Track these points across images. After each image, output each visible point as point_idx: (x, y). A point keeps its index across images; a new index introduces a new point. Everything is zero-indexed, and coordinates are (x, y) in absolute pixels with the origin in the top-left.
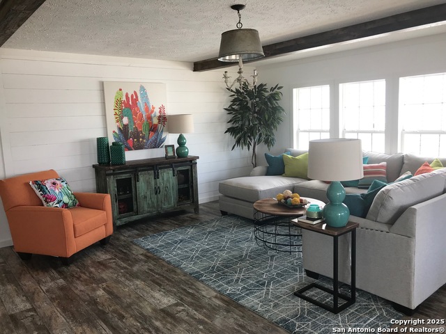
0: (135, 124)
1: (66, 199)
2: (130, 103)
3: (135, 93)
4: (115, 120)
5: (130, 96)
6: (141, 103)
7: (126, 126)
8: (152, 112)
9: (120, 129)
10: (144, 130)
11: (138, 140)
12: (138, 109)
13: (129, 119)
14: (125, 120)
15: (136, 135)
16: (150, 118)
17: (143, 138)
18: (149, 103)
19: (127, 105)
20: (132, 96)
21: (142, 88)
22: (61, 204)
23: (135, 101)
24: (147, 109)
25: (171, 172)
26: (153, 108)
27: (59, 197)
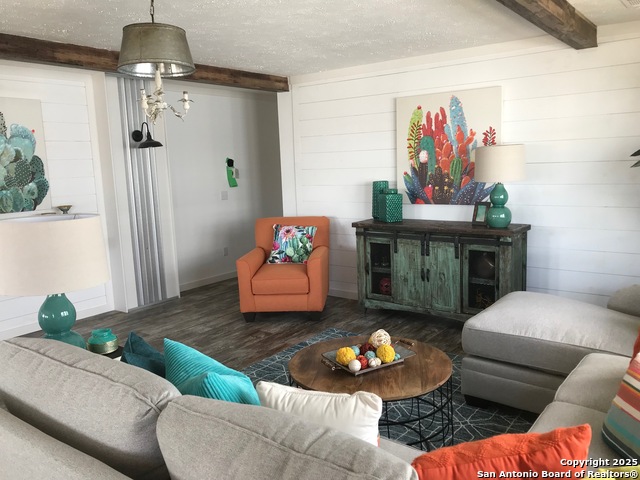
0: (437, 161)
1: (290, 251)
2: (433, 128)
3: (442, 110)
4: (407, 156)
5: (433, 117)
6: (450, 127)
7: (423, 166)
8: (470, 140)
9: (414, 169)
10: (453, 173)
11: (441, 189)
12: (446, 138)
13: (429, 154)
14: (423, 156)
15: (440, 179)
16: (464, 151)
17: (450, 185)
18: (464, 125)
19: (428, 132)
20: (437, 116)
21: (455, 101)
22: (283, 255)
23: (441, 124)
24: (461, 135)
25: (452, 250)
26: (473, 134)
27: (283, 248)
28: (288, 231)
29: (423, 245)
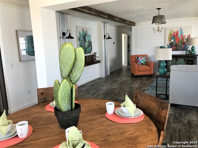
0: (176, 42)
1: (143, 62)
2: (175, 34)
3: (178, 31)
4: (168, 41)
5: (175, 32)
6: (179, 34)
7: (172, 43)
8: (184, 37)
9: (170, 43)
10: (179, 44)
11: (176, 48)
12: (178, 36)
13: (174, 40)
14: (172, 41)
15: (176, 45)
16: (183, 39)
17: (179, 47)
18: (183, 34)
19: (174, 35)
20: (176, 32)
21: (181, 29)
22: (141, 63)
23: (177, 34)
24: (182, 36)
25: (183, 60)
26: (185, 36)
27: (141, 61)
28: (141, 58)
29: (176, 59)
